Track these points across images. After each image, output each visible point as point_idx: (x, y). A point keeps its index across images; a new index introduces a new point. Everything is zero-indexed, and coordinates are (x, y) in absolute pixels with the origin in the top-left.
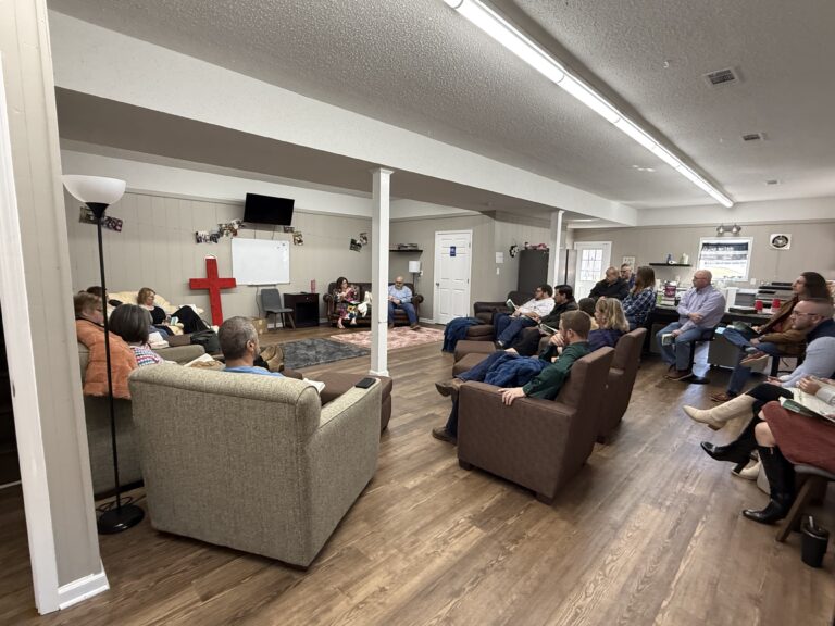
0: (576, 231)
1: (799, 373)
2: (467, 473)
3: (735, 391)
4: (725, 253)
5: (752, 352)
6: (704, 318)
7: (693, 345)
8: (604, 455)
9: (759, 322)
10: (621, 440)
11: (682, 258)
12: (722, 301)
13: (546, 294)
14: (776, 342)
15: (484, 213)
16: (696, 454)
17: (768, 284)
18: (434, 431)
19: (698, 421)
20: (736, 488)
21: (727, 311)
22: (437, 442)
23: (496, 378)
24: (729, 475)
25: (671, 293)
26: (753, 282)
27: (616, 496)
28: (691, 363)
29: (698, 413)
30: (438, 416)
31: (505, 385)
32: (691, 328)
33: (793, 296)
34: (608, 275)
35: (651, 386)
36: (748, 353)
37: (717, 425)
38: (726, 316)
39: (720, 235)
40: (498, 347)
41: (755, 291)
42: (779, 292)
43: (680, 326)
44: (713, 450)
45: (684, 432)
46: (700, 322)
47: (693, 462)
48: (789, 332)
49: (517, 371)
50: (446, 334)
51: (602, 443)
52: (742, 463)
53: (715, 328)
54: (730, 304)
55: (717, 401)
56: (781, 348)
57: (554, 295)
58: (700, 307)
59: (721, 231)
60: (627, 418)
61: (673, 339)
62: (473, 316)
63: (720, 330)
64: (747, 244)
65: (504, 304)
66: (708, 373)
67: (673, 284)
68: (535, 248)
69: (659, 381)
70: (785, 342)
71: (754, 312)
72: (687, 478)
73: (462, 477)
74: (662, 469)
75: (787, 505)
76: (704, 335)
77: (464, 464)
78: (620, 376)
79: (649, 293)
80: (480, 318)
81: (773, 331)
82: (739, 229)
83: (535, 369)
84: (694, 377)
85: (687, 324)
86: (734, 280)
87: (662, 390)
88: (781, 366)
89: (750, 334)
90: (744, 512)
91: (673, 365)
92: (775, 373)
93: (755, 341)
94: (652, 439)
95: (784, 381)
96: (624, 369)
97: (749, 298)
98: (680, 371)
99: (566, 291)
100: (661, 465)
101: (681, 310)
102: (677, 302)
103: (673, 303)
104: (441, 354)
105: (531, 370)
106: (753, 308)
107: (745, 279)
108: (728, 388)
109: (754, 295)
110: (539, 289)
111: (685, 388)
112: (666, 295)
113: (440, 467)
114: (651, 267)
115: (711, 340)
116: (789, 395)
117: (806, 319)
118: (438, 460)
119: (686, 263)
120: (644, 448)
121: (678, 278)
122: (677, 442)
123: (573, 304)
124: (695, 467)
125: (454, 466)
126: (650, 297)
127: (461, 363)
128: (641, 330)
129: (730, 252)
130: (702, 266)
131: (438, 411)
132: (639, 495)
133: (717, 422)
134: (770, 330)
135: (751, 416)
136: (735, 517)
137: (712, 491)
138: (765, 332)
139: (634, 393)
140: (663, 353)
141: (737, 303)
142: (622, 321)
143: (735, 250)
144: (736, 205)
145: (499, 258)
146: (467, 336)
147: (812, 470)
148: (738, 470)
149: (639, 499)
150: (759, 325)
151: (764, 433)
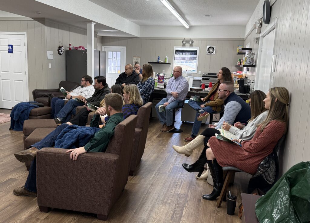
0: (103, 38)
1: (222, 121)
2: (46, 215)
3: (195, 134)
4: (186, 56)
5: (202, 112)
6: (179, 94)
7: (174, 110)
8: (134, 182)
9: (203, 95)
10: (142, 172)
11: (166, 59)
12: (187, 84)
13: (88, 83)
14: (211, 106)
15: (35, 19)
16: (180, 171)
17: (206, 74)
18: (14, 191)
19: (180, 153)
20: (199, 185)
21: (189, 90)
22: (19, 199)
23: (63, 143)
24: (195, 179)
25: (162, 81)
26: (200, 73)
27: (143, 204)
28: (174, 121)
29: (180, 148)
30: (16, 179)
31: (71, 147)
32: (173, 101)
33: (217, 81)
34: (126, 70)
35: (155, 137)
36: (200, 113)
37: (189, 154)
38: (189, 93)
39: (184, 45)
40: (57, 122)
41: (200, 78)
42: (211, 79)
43: (167, 100)
44: (188, 167)
45: (173, 161)
46: (177, 97)
47: (179, 176)
48: (216, 100)
49: (78, 136)
50: (12, 116)
51: (132, 175)
52: (201, 171)
53: (184, 101)
54: (191, 86)
55: (187, 141)
56: (214, 109)
57: (93, 84)
58: (177, 88)
59: (184, 43)
60: (144, 158)
61: (164, 108)
62: (33, 100)
63: (187, 101)
64: (196, 51)
65: (58, 91)
66: (182, 126)
67: (161, 75)
68: (76, 49)
69: (158, 134)
70: (216, 106)
71: (201, 90)
72: (177, 185)
73: (43, 218)
74: (164, 184)
75: (220, 188)
76: (179, 105)
77: (43, 209)
78: (140, 132)
79: (151, 81)
80: (39, 102)
81: (210, 100)
82: (193, 42)
83: (90, 133)
84: (175, 129)
85: (171, 99)
86: (190, 72)
87: (160, 139)
88: (214, 119)
89: (200, 102)
90: (203, 197)
91: (165, 124)
92: (211, 122)
93: (202, 106)
94: (158, 168)
95: (216, 126)
96: (142, 128)
97: (198, 82)
98: (168, 127)
99: (101, 80)
100: (164, 181)
101: (168, 90)
102: (165, 86)
103: (163, 87)
104: (9, 132)
105: (87, 135)
106: (200, 88)
107: (196, 72)
108: (192, 133)
109: (200, 81)
110: (83, 79)
111: (171, 136)
112: (159, 82)
113: (25, 215)
114: (150, 65)
115: (182, 107)
116: (219, 132)
117: (223, 93)
118: (22, 211)
119: (167, 62)
120: (154, 173)
121: (164, 71)
122: (170, 167)
123: (107, 89)
124: (180, 179)
125: (35, 212)
126: (151, 83)
127: (30, 137)
128: (149, 104)
129: (188, 56)
130: (176, 64)
131: (15, 176)
132: (154, 201)
133: (188, 152)
134: (208, 100)
135: (203, 146)
136: (200, 200)
137: (189, 190)
138: (206, 101)
139: (147, 142)
140: (160, 117)
141: (194, 85)
142: (139, 98)
143: (191, 54)
144: (191, 27)
145: (50, 55)
146: (31, 116)
147: (229, 168)
148: (199, 176)
149: (155, 203)
150: (204, 97)
151: (210, 153)
